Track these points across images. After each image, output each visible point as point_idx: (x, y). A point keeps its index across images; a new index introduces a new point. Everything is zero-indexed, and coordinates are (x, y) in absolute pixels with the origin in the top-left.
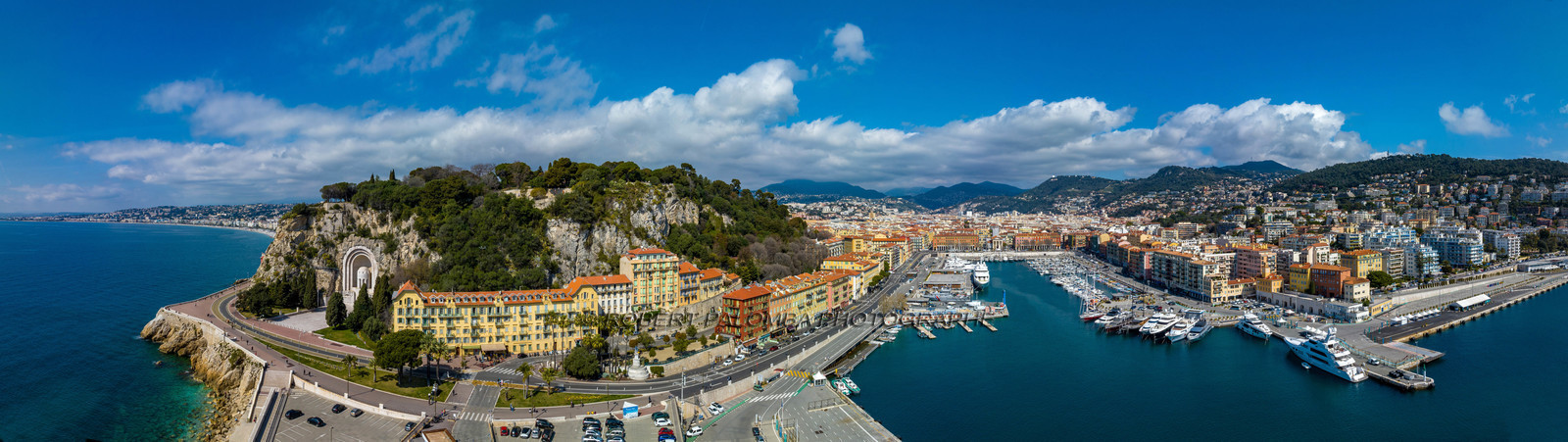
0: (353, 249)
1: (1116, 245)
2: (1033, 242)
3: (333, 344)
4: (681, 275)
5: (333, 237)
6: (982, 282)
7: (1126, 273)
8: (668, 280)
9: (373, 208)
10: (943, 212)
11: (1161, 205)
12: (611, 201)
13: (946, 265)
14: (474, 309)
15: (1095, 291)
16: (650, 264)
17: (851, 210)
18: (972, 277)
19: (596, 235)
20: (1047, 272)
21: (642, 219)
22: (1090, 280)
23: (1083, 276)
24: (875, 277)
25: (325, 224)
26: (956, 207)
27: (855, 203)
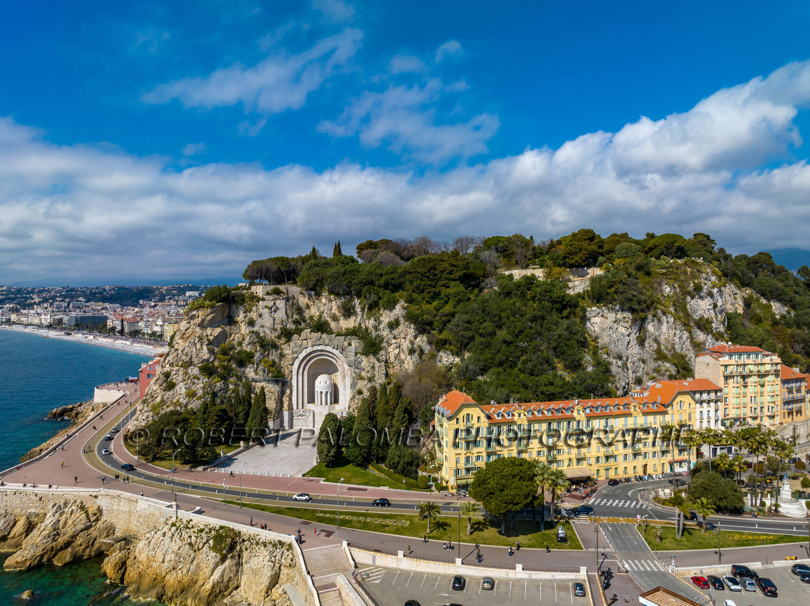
0: (309, 350)
4: (784, 382)
5: (275, 335)
8: (768, 388)
9: (331, 292)
12: (660, 284)
14: (550, 424)
16: (745, 365)
19: (650, 327)
21: (701, 307)
25: (260, 316)
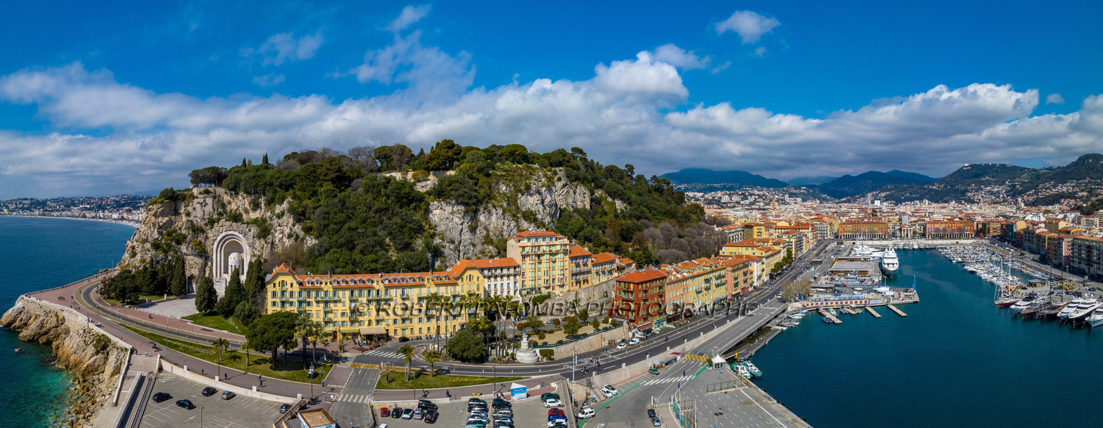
0: (224, 234)
1: (1033, 233)
2: (944, 230)
3: (203, 329)
4: (572, 259)
5: (203, 223)
6: (891, 268)
7: (1044, 260)
8: (558, 264)
9: (245, 192)
10: (849, 201)
11: (1081, 194)
13: (853, 253)
14: (352, 292)
15: (1010, 278)
16: (539, 246)
17: (751, 199)
18: (880, 265)
19: (482, 218)
20: (960, 260)
21: (530, 202)
22: (1005, 268)
23: (997, 263)
24: (777, 263)
25: (194, 209)
26: (863, 196)
27: (756, 192)
